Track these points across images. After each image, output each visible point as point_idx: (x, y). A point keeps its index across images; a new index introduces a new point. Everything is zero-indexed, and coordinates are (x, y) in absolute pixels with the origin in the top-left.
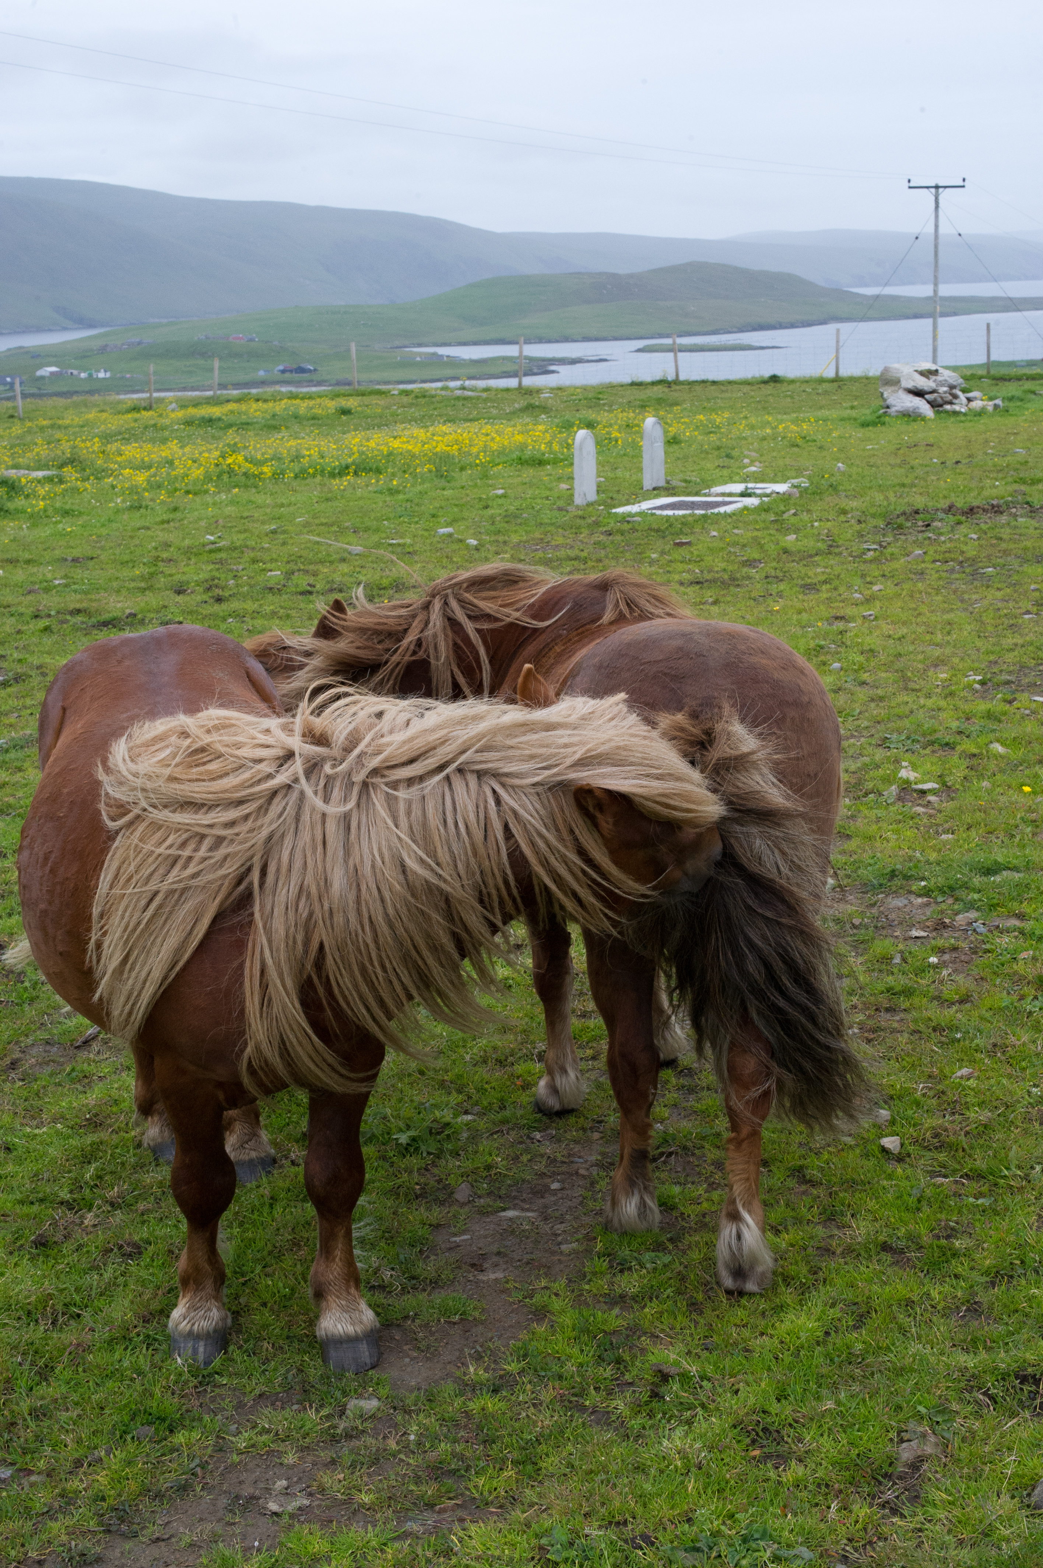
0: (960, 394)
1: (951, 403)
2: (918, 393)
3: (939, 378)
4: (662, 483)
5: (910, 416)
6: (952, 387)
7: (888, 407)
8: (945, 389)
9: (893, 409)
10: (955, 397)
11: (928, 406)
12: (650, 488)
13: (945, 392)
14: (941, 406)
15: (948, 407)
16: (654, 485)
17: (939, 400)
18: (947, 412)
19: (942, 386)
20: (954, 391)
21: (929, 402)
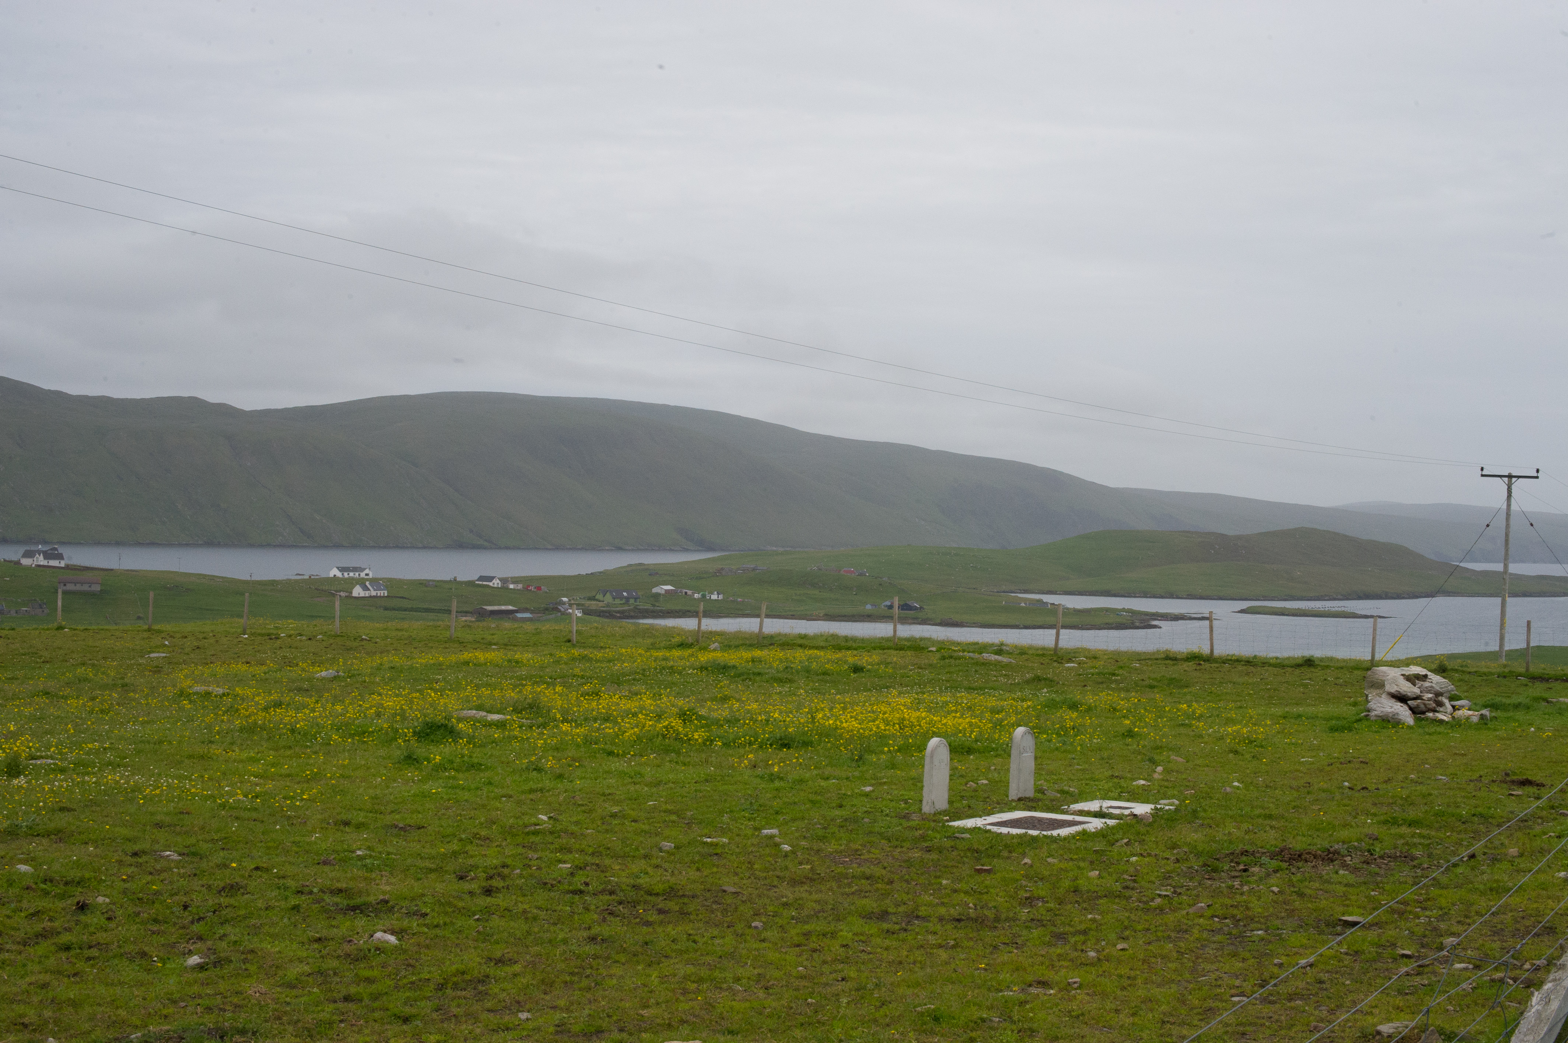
0: (1446, 701)
1: (1434, 711)
2: (1401, 698)
3: (1427, 684)
4: (1030, 794)
5: (1389, 722)
6: (1438, 694)
7: (1369, 711)
8: (1430, 696)
9: (1373, 713)
10: (1441, 704)
11: (1409, 712)
12: (1015, 798)
13: (1429, 699)
14: (1423, 713)
15: (1430, 715)
16: (1020, 795)
17: (1422, 706)
18: (1427, 719)
19: (1429, 692)
20: (1440, 698)
21: (1411, 709)
